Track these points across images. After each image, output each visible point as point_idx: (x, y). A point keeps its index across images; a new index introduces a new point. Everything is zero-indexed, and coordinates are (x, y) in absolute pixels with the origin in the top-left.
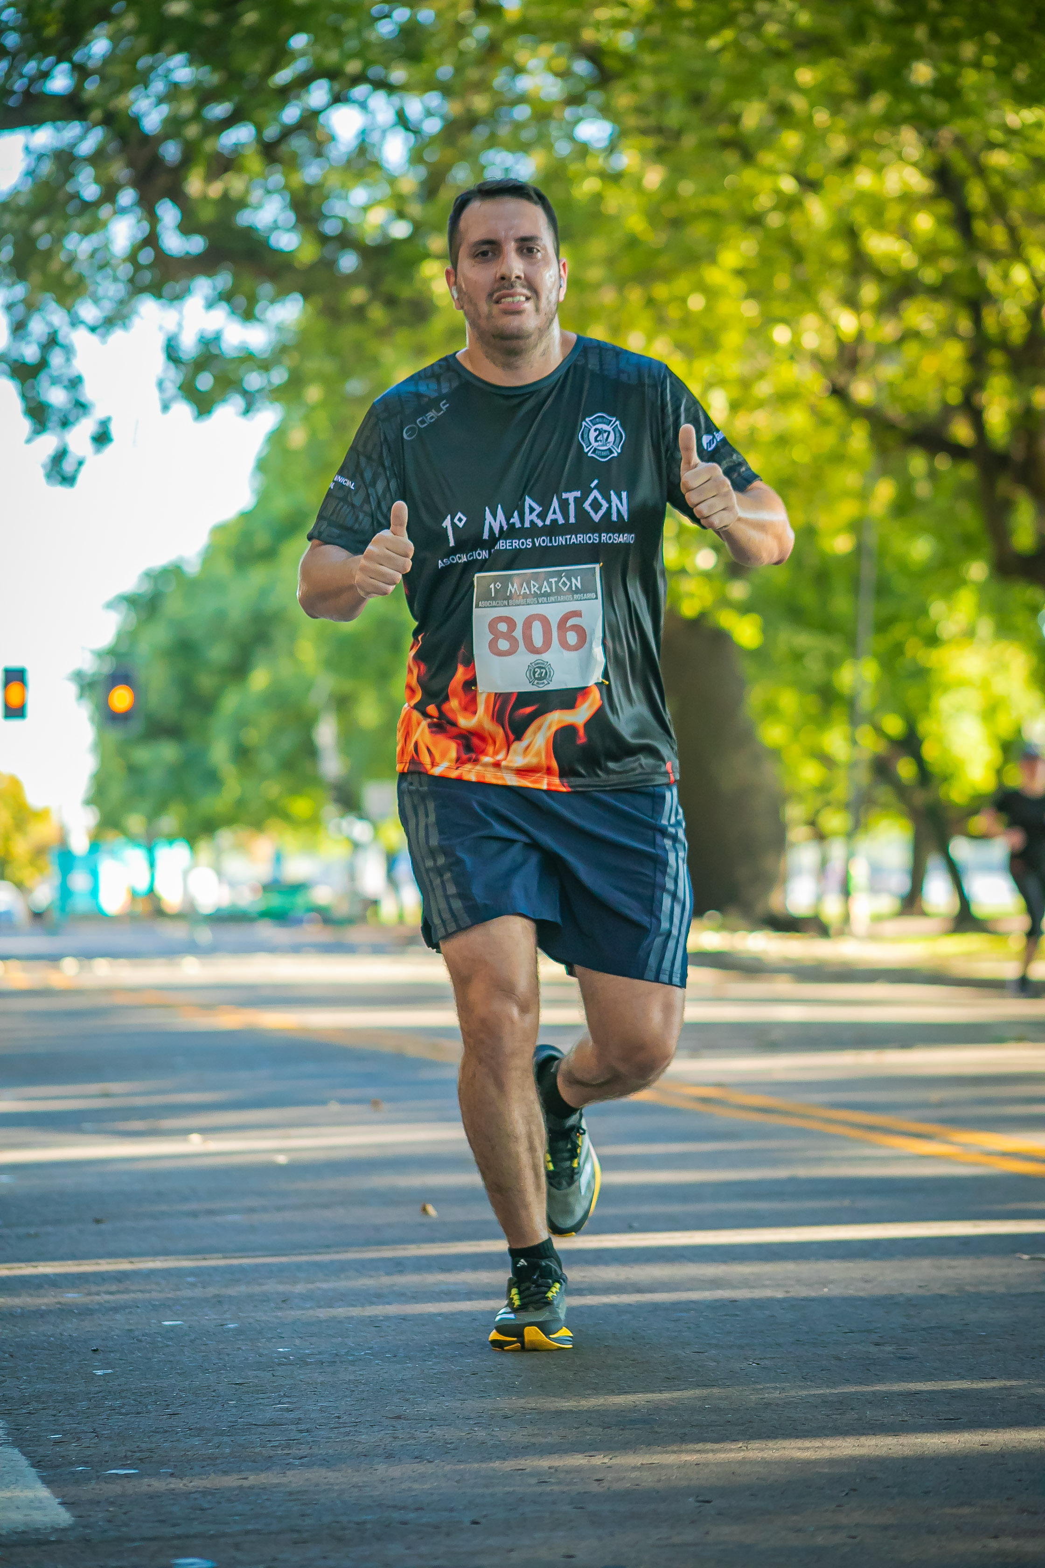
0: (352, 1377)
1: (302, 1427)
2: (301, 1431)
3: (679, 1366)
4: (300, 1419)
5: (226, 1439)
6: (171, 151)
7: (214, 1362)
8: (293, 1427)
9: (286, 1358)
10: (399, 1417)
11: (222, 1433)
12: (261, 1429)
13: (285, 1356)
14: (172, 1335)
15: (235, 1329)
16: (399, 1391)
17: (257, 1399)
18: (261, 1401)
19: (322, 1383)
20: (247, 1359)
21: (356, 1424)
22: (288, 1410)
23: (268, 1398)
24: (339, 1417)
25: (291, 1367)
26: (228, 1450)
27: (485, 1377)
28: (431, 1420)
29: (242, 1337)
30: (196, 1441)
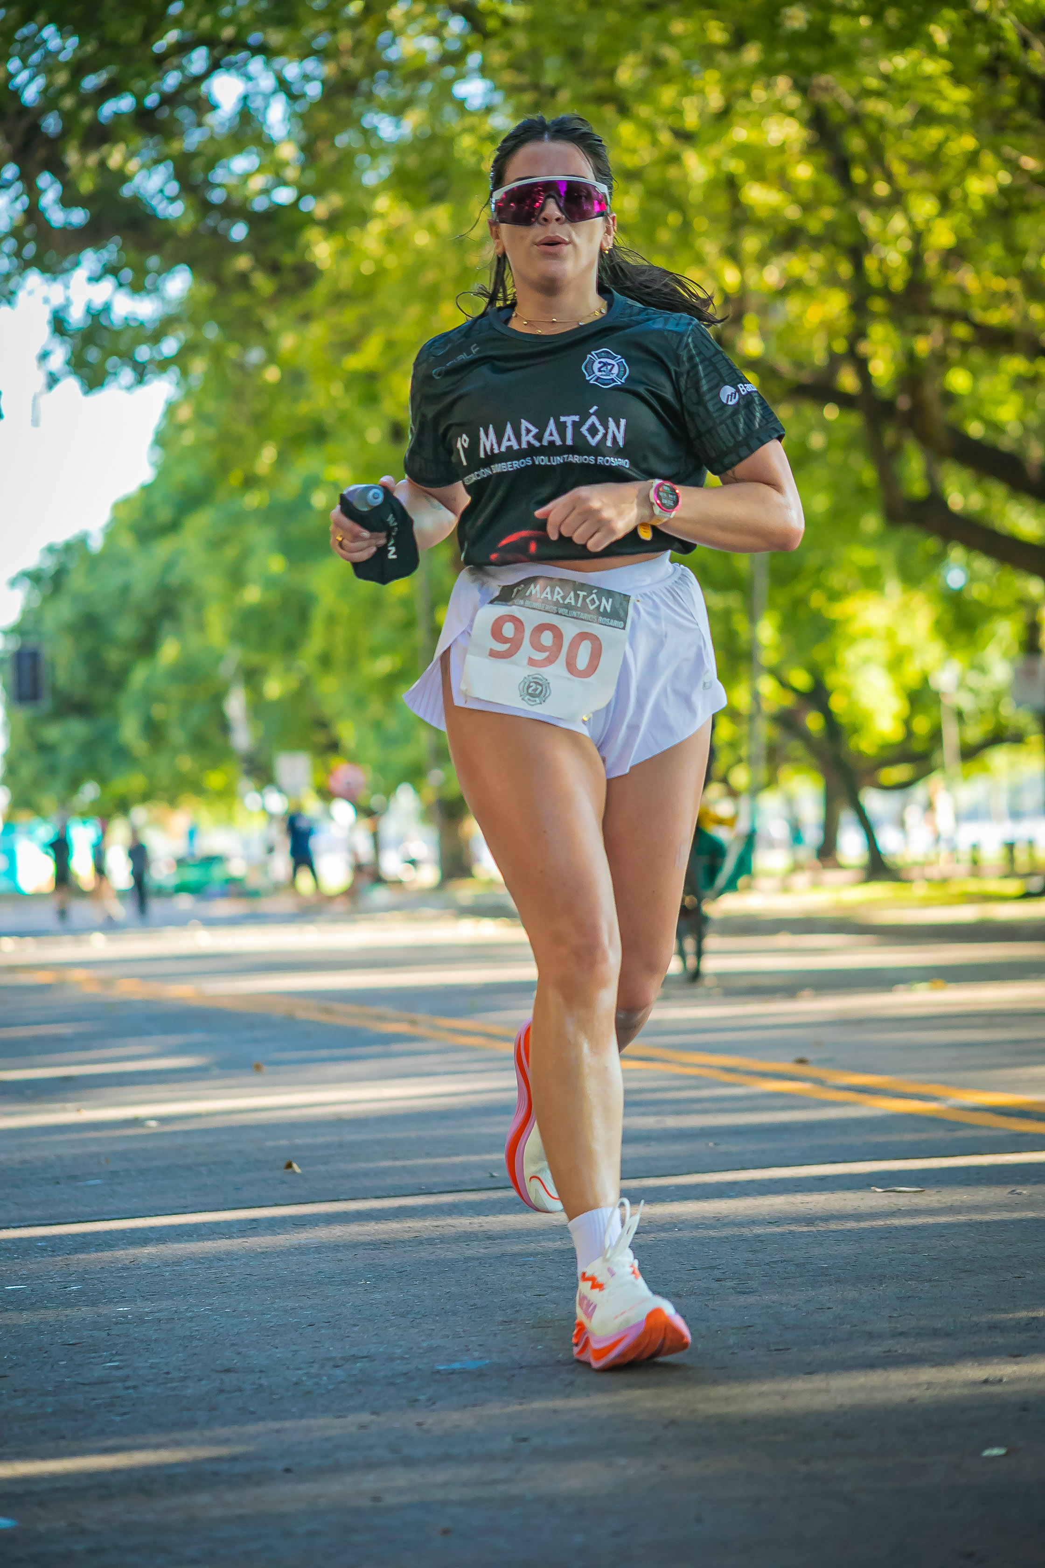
0: (188, 1333)
1: (130, 1383)
2: (128, 1388)
3: (517, 1309)
4: (128, 1376)
5: (50, 1399)
6: (51, 124)
7: (51, 1323)
8: (119, 1384)
9: (124, 1318)
10: (228, 1371)
11: (47, 1394)
12: (87, 1388)
13: (124, 1315)
14: (12, 1299)
15: (78, 1290)
16: (232, 1345)
17: (89, 1358)
18: (92, 1360)
19: (156, 1340)
20: (84, 1319)
21: (185, 1379)
22: (117, 1368)
23: (100, 1357)
24: (168, 1373)
25: (126, 1326)
26: (50, 1410)
27: (322, 1327)
28: (261, 1371)
29: (83, 1298)
30: (19, 1403)
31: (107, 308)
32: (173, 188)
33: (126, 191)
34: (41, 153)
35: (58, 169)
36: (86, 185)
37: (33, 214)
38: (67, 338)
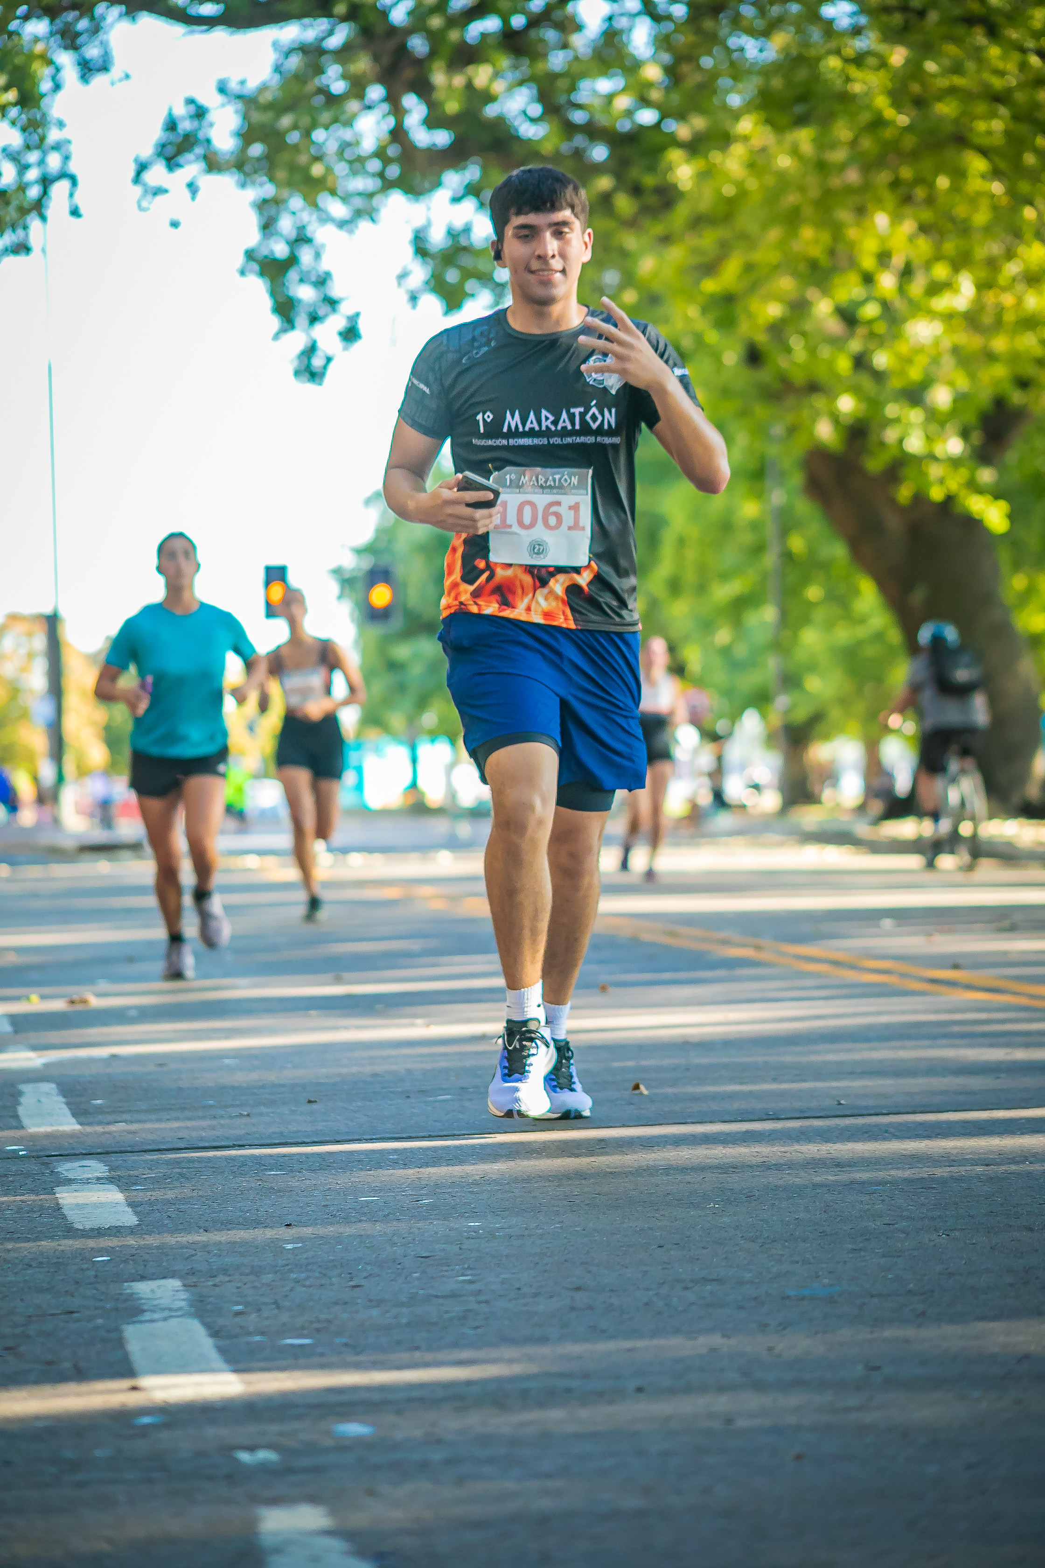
0: (538, 1251)
1: (482, 1298)
2: (480, 1302)
3: (867, 1237)
4: (480, 1291)
5: (404, 1310)
6: (418, 44)
7: (404, 1236)
8: (472, 1299)
9: (475, 1232)
10: (578, 1289)
11: (402, 1305)
12: (440, 1301)
13: (475, 1230)
14: (366, 1210)
15: (429, 1204)
16: (582, 1263)
17: (442, 1271)
18: (446, 1273)
19: (507, 1256)
20: (436, 1233)
21: (536, 1295)
22: (471, 1282)
23: (453, 1270)
24: (519, 1289)
25: (477, 1240)
26: (404, 1321)
27: (671, 1249)
28: (612, 1291)
29: (435, 1212)
30: (375, 1312)
31: (467, 230)
32: (536, 110)
33: (491, 111)
34: (409, 73)
35: (423, 89)
36: (452, 107)
37: (398, 134)
38: (429, 260)
